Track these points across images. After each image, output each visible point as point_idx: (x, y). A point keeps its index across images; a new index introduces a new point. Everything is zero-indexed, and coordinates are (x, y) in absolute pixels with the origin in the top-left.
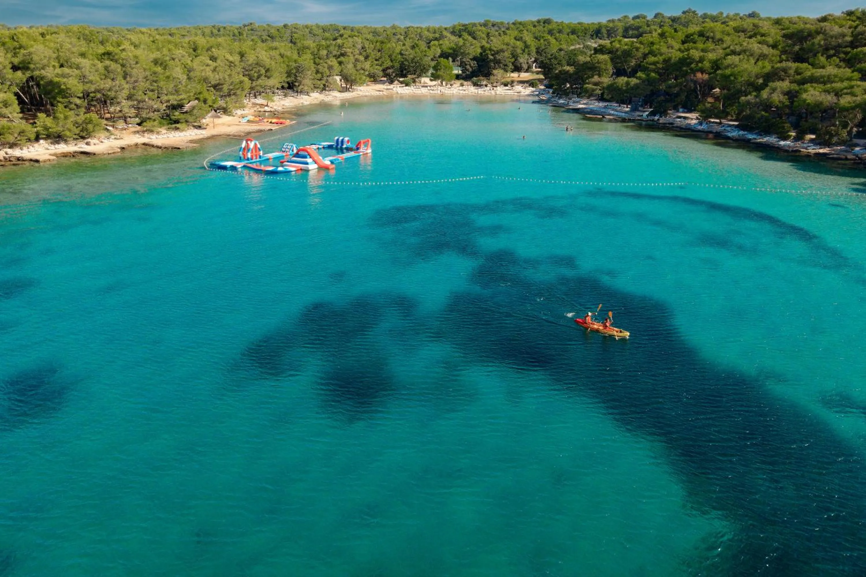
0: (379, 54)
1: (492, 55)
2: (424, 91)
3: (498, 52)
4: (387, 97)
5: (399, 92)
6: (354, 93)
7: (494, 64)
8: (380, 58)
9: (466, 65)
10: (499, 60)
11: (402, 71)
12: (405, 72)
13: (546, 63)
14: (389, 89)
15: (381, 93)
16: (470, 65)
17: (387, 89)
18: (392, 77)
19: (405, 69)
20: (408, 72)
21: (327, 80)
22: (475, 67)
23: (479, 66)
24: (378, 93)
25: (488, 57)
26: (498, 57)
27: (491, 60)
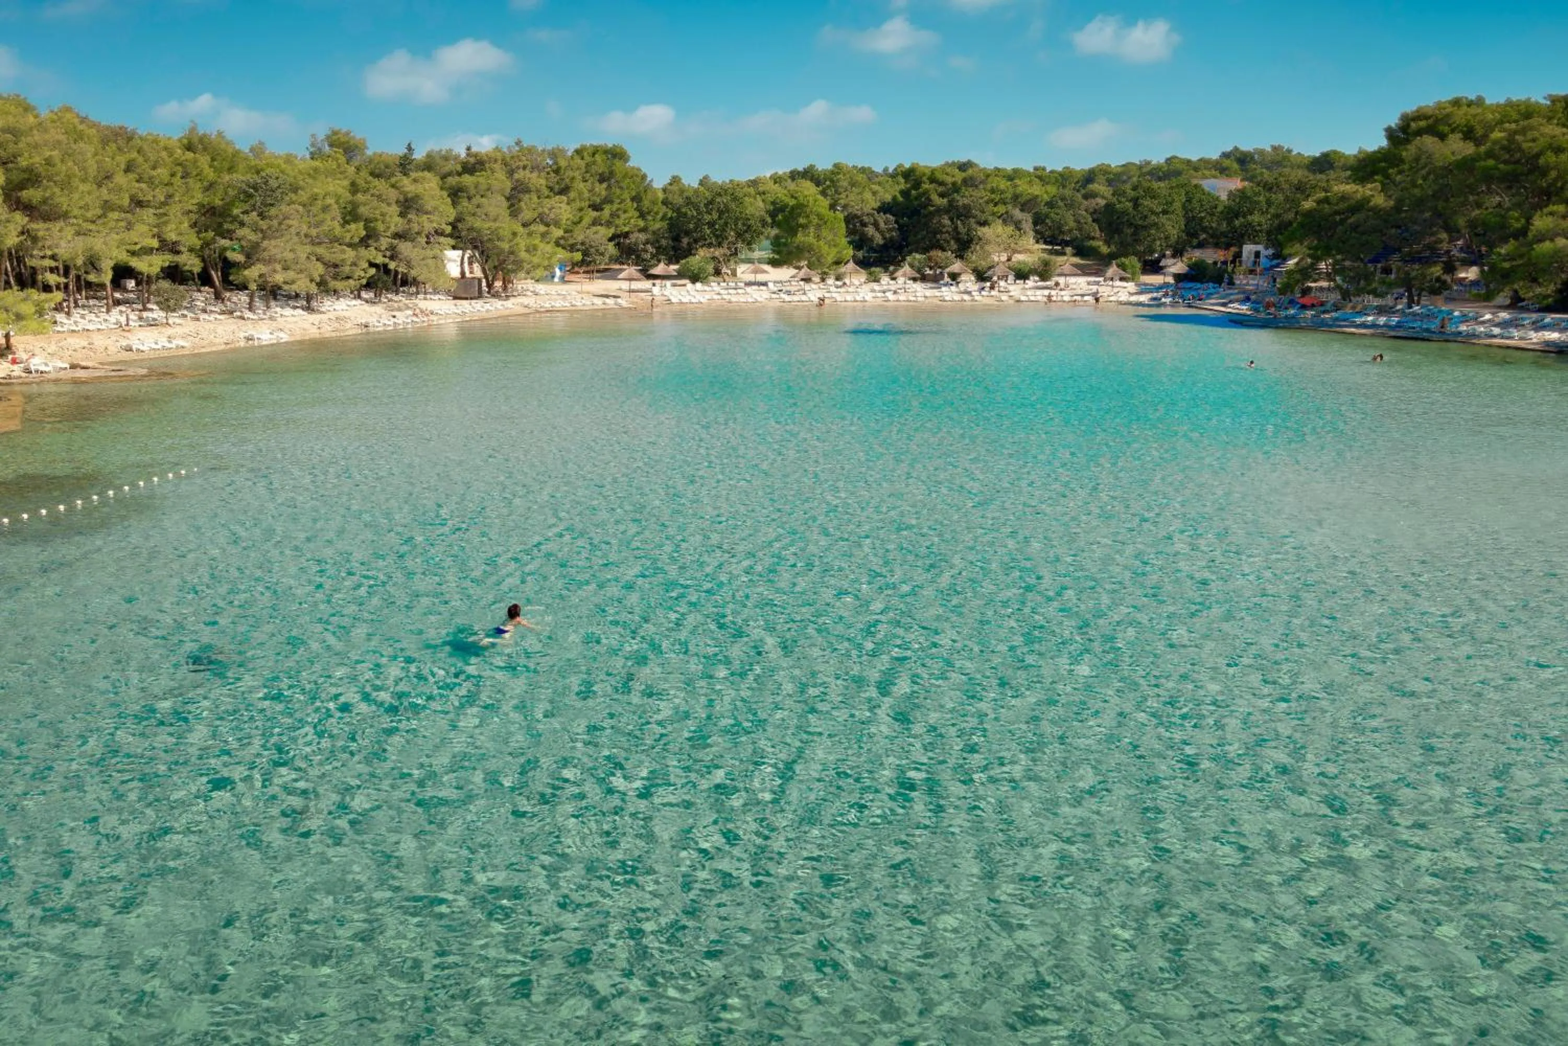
0: (601, 189)
1: (942, 195)
2: (758, 295)
3: (956, 188)
4: (631, 312)
5: (674, 300)
6: (509, 303)
7: (951, 220)
8: (608, 200)
9: (864, 225)
10: (965, 207)
11: (677, 239)
12: (685, 241)
13: (1124, 213)
14: (638, 291)
15: (610, 301)
16: (876, 225)
17: (631, 291)
18: (648, 256)
19: (687, 233)
20: (696, 241)
21: (392, 248)
22: (890, 230)
23: (901, 227)
24: (599, 302)
25: (929, 200)
26: (961, 201)
27: (939, 211)
